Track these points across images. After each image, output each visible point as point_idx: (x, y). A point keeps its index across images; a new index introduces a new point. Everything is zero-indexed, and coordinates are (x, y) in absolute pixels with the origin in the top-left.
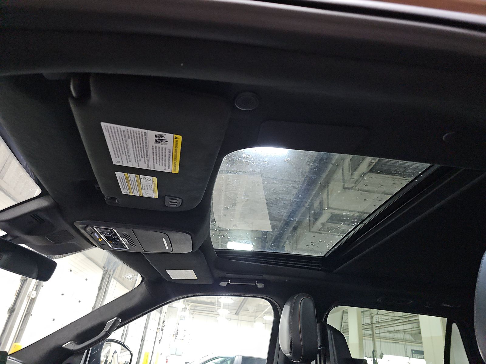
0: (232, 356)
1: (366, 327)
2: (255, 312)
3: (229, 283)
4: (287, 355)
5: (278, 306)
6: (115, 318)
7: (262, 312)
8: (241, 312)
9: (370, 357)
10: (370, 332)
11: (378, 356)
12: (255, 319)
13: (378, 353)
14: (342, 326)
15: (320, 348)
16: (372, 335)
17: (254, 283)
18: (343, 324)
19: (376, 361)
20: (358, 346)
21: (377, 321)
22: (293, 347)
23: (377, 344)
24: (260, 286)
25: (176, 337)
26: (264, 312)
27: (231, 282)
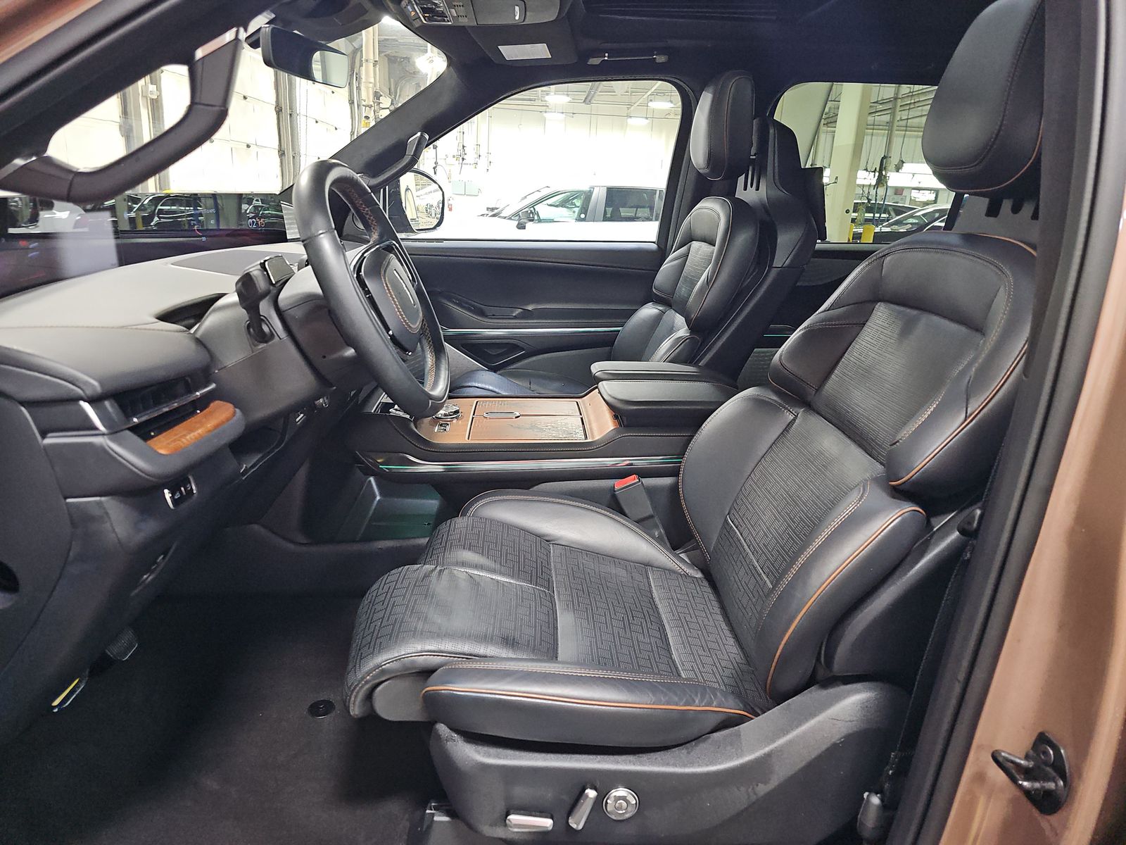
0: (586, 188)
1: (880, 107)
2: (629, 94)
3: (606, 58)
4: (701, 171)
5: (691, 94)
6: (419, 134)
7: (646, 93)
8: (596, 97)
9: (873, 170)
10: (887, 118)
11: (892, 167)
12: (628, 109)
13: (894, 160)
14: (827, 110)
15: (754, 157)
16: (890, 125)
17: (651, 56)
18: (829, 104)
19: (885, 177)
20: (850, 150)
21: (910, 92)
22: (712, 158)
23: (897, 141)
24: (661, 59)
25: (463, 159)
26: (649, 93)
27: (608, 57)
